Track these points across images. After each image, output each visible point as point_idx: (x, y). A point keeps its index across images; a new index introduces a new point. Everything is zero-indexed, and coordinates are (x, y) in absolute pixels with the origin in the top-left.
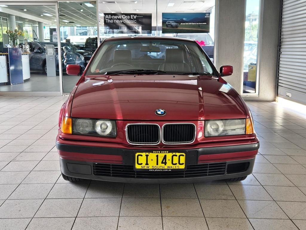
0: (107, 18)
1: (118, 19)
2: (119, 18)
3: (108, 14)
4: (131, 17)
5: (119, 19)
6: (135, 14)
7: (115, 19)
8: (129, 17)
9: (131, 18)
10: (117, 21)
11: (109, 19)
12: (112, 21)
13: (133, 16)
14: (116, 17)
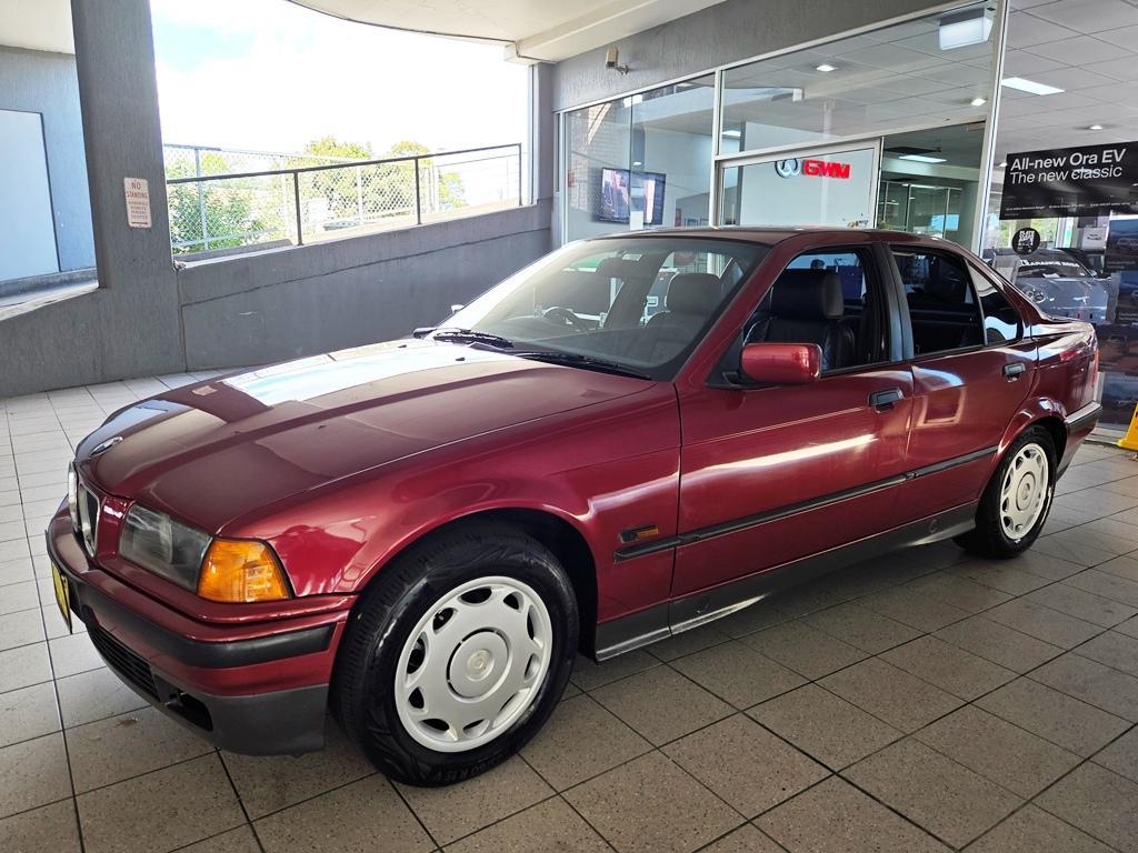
0: (1016, 170)
1: (1053, 169)
2: (1056, 165)
3: (1021, 156)
4: (1105, 156)
5: (1058, 169)
6: (1119, 147)
7: (1044, 170)
8: (1096, 159)
9: (1104, 161)
10: (1049, 178)
11: (1024, 172)
12: (1030, 178)
13: (1113, 153)
14: (1046, 163)
